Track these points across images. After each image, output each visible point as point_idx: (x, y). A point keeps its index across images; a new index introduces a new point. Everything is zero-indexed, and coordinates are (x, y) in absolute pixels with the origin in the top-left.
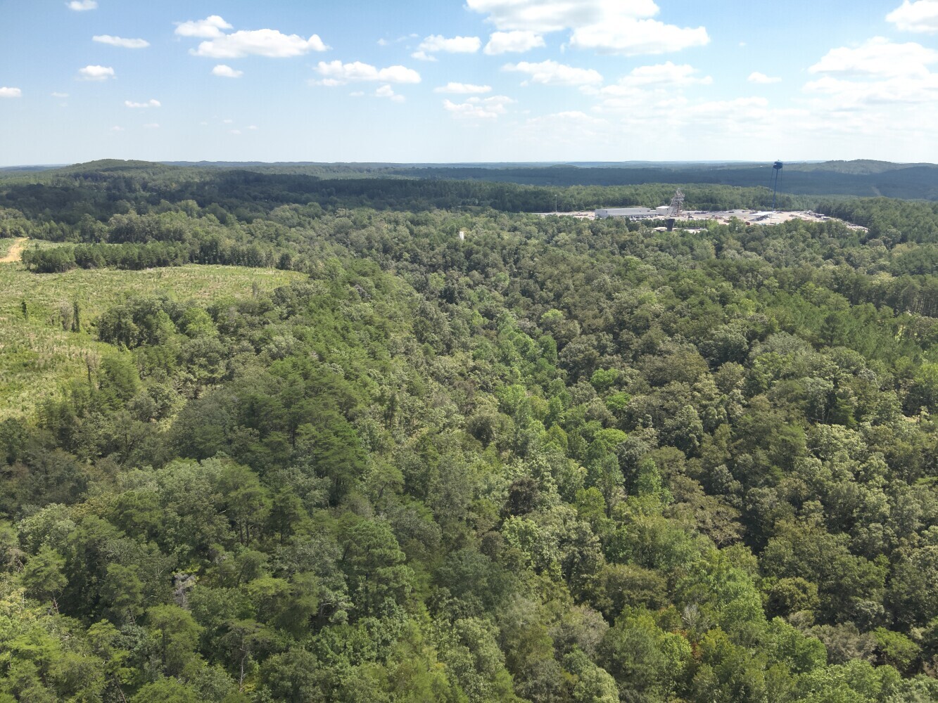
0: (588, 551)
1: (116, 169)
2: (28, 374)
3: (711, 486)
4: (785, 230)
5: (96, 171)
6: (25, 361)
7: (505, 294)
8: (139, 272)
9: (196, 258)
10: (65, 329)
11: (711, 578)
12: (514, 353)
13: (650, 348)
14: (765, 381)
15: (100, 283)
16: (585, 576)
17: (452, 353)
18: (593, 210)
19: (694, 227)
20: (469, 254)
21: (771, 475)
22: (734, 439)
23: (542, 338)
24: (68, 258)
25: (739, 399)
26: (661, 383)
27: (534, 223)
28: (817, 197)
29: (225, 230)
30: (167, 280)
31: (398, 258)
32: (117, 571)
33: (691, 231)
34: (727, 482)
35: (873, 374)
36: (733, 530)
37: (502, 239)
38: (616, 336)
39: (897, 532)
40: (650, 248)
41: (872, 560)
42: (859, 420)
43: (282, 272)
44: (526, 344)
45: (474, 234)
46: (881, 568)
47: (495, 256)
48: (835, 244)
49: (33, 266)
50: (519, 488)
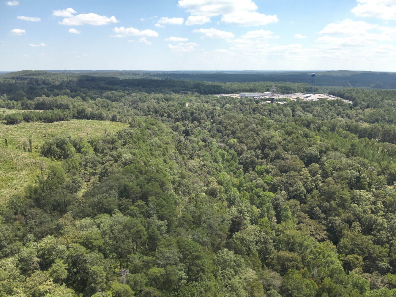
0: (268, 246)
1: (30, 75)
2: (14, 172)
3: (313, 216)
4: (320, 103)
5: (21, 75)
6: (12, 166)
7: (209, 131)
8: (52, 124)
9: (75, 117)
10: (25, 151)
11: (321, 256)
12: (219, 158)
13: (278, 157)
14: (330, 172)
15: (36, 129)
16: (267, 256)
17: (193, 158)
18: (238, 93)
19: (281, 101)
20: (192, 114)
21: (337, 211)
22: (320, 196)
23: (230, 151)
24: (20, 118)
25: (320, 179)
26: (286, 172)
27: (215, 99)
28: (328, 87)
29: (85, 103)
30: (65, 127)
31: (162, 116)
32: (96, 269)
33: (281, 103)
34: (319, 214)
35: (374, 168)
36: (324, 234)
37: (205, 107)
38: (263, 151)
39: (391, 235)
40: (266, 111)
41: (383, 246)
42: (370, 187)
43: (114, 123)
44: (223, 154)
45: (192, 105)
46: (386, 249)
47: (203, 115)
48: (341, 109)
49: (5, 121)
50: (236, 219)
